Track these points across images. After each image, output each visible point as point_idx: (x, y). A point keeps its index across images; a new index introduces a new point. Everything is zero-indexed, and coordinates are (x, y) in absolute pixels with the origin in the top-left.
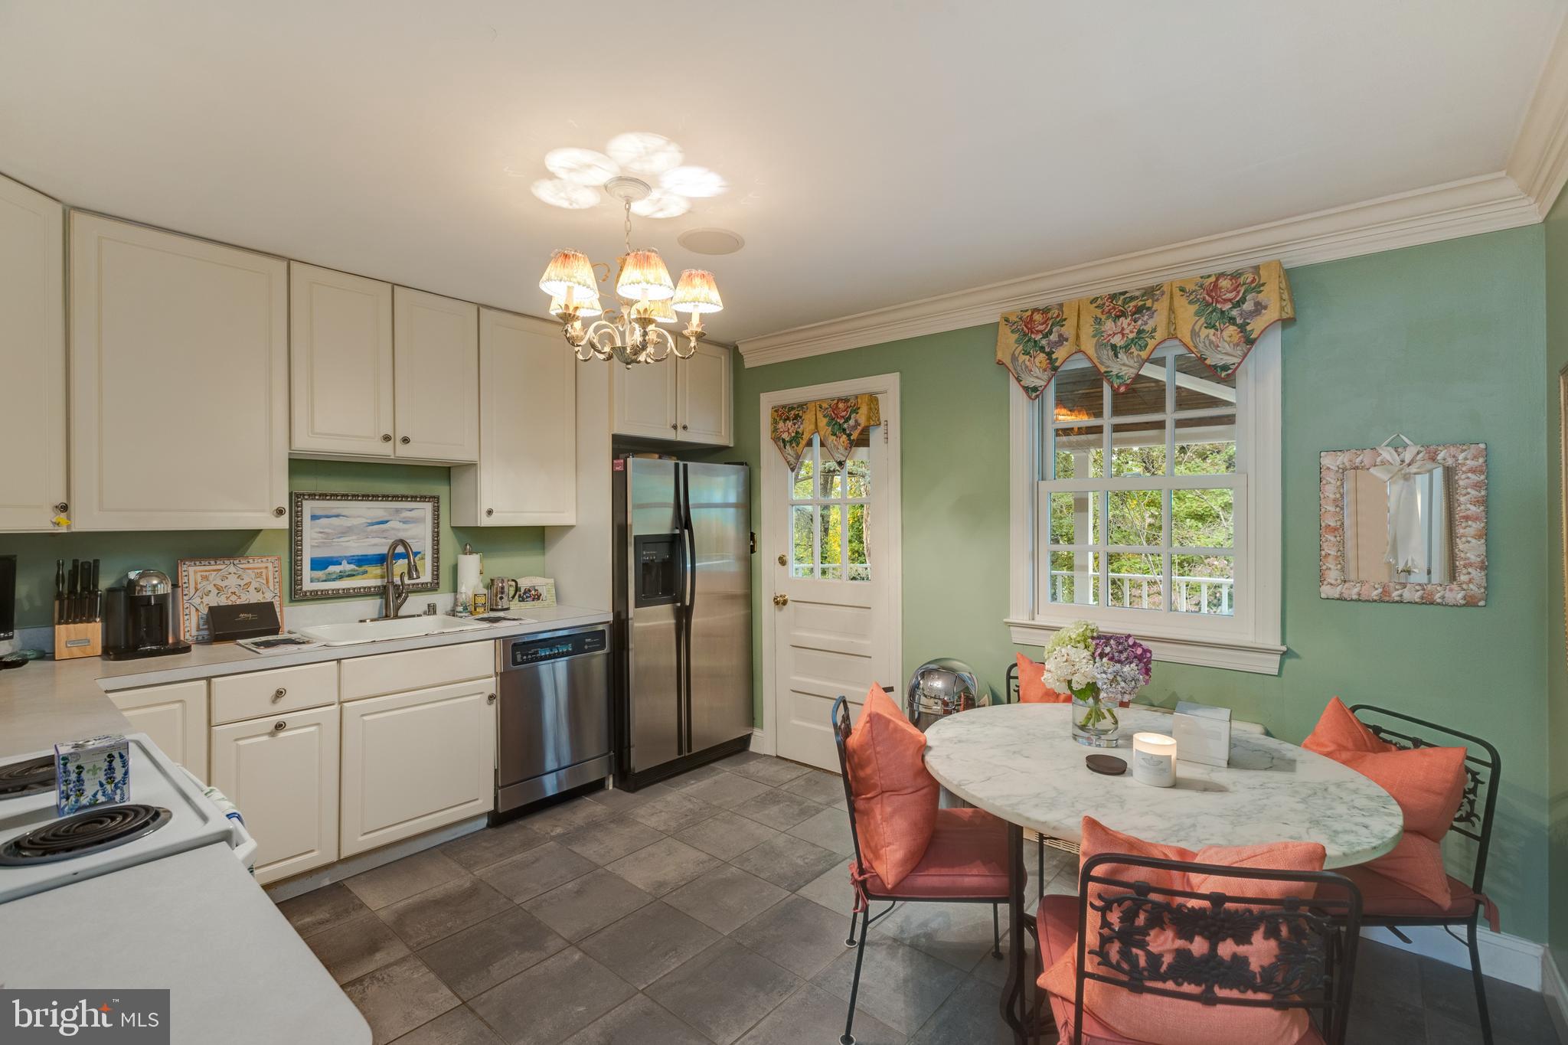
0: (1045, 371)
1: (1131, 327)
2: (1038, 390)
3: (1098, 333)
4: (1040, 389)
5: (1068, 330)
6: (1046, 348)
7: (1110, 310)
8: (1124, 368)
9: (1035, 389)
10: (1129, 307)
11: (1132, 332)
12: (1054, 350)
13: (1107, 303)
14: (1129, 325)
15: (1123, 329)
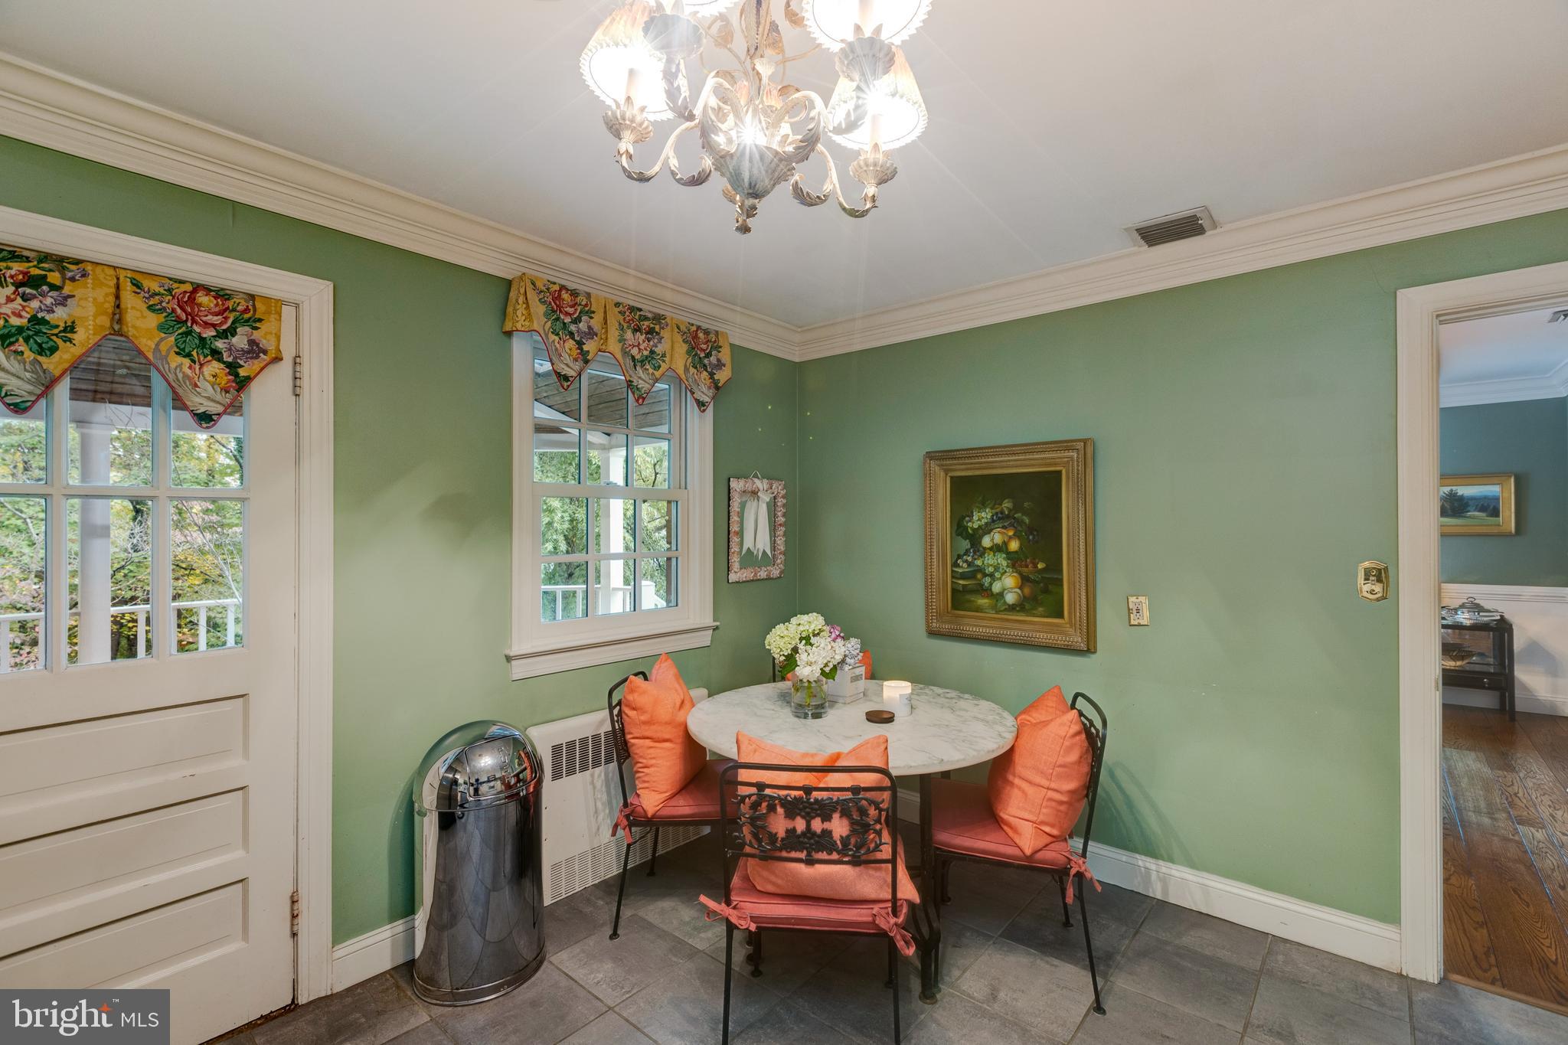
0: (577, 361)
1: (645, 344)
2: (569, 380)
3: (622, 340)
4: (571, 379)
5: (596, 323)
6: (576, 335)
7: (630, 320)
8: (640, 381)
9: (566, 378)
10: (643, 325)
11: (646, 349)
12: (584, 341)
13: (627, 313)
14: (644, 342)
15: (639, 343)
